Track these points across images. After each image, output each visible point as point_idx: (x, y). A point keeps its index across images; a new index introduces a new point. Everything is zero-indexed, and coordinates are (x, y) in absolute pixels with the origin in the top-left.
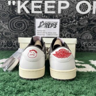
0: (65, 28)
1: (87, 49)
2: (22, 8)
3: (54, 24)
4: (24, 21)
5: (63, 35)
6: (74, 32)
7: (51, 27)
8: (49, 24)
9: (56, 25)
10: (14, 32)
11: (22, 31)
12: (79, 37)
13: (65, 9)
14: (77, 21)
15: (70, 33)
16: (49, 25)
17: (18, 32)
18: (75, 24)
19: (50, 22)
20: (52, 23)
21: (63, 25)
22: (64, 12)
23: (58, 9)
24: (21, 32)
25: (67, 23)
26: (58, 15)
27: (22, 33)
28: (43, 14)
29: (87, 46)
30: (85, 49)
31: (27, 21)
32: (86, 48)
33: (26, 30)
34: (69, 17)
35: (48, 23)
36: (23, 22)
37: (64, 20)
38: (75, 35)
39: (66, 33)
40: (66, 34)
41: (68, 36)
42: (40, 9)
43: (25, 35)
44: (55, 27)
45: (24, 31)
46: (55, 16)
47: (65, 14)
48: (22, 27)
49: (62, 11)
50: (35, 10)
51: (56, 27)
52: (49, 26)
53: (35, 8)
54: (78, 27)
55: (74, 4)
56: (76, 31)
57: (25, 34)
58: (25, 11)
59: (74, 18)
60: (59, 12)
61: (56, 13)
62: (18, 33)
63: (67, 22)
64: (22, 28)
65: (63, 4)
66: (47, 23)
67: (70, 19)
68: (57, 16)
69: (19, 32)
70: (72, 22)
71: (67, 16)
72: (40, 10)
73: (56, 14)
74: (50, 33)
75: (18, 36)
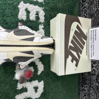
1: (81, 90)
5: (94, 65)
6: (98, 80)
11: (98, 9)
12: (92, 85)
15: (97, 74)
27: (96, 10)
29: (84, 91)
30: (81, 88)
39: (97, 69)
41: (93, 71)
62: (96, 4)
74: (93, 47)
75: (93, 5)
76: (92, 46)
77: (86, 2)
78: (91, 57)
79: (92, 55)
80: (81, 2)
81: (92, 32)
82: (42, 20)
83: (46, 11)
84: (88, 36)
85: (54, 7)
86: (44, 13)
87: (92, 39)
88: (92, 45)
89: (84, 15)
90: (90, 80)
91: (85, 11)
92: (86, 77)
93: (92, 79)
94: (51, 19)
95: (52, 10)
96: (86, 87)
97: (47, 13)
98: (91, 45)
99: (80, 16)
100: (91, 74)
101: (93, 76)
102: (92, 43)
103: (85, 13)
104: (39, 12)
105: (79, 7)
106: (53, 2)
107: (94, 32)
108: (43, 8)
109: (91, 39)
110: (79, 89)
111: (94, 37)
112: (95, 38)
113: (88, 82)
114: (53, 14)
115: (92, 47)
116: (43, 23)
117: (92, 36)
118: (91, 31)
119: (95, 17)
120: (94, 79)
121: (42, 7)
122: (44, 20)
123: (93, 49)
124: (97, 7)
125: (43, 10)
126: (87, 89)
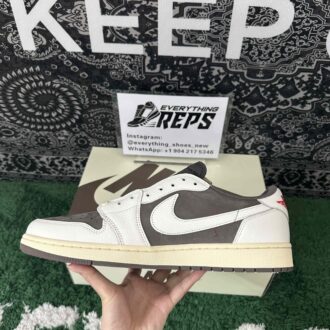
0: (249, 122)
1: (322, 190)
2: (40, 24)
3: (203, 113)
4: (62, 86)
5: (238, 144)
6: (286, 135)
7: (186, 126)
8: (178, 114)
9: (209, 118)
10: (29, 127)
11: (64, 126)
12: (302, 154)
13: (267, 40)
14: (310, 98)
15: (268, 140)
16: (177, 119)
17: (45, 127)
18: (298, 107)
19: (183, 108)
20: (191, 111)
21: (243, 108)
22: (260, 53)
23: (226, 39)
24: (58, 127)
25: (263, 101)
26: (224, 66)
27: (65, 132)
28: (148, 59)
29: (325, 180)
30: (317, 189)
31: (77, 87)
32: (320, 187)
33: (80, 121)
34: (278, 76)
35: (171, 110)
36: (58, 90)
37: (251, 89)
38: (287, 147)
39: (250, 137)
40: (252, 140)
41: (259, 148)
42: (135, 34)
43: (77, 138)
44: (204, 124)
45: (69, 124)
46: (211, 70)
47: (262, 65)
48: (60, 111)
49: (250, 48)
50: (107, 40)
51: (207, 127)
52: (177, 123)
53: (105, 29)
54: (308, 120)
55: (323, 15)
56: (296, 135)
57: (78, 135)
58: (57, 42)
59: (302, 82)
60: (234, 51)
61: (218, 58)
62: (48, 130)
63: (265, 97)
64: (58, 115)
65: (258, 9)
66: (167, 110)
67: (280, 86)
68: (222, 70)
69: (52, 127)
70: (289, 100)
71: (268, 73)
72: (131, 40)
73: (214, 61)
74: (182, 145)
75: (49, 141)
76: (177, 148)
77: (38, 158)
78: (212, 152)
79: (207, 149)
80: (33, 173)
81: (133, 145)
82: (68, 315)
83: (38, 296)
84: (145, 160)
85: (30, 264)
86: (45, 305)
87: (157, 147)
88: (173, 148)
89: (77, 166)
90: (288, 158)
91: (66, 163)
92: (276, 170)
93: (283, 154)
94: (71, 282)
95: (40, 276)
96: (311, 172)
97: (47, 292)
98: (175, 151)
99: (79, 179)
100: (269, 156)
101: (273, 149)
102: (168, 149)
103: (70, 164)
104: (38, 326)
105: (49, 181)
106: (12, 269)
107: (134, 140)
108: (26, 308)
109: (154, 151)
110: (322, 195)
111: (149, 140)
112: (154, 140)
113: (293, 167)
114: (53, 271)
115: (181, 148)
116: (80, 313)
117: (147, 147)
118: (130, 149)
119: (89, 135)
120: (283, 146)
121: (23, 310)
122: (69, 309)
123: (188, 148)
124: (59, 130)
125: (32, 309)
126: (320, 172)
